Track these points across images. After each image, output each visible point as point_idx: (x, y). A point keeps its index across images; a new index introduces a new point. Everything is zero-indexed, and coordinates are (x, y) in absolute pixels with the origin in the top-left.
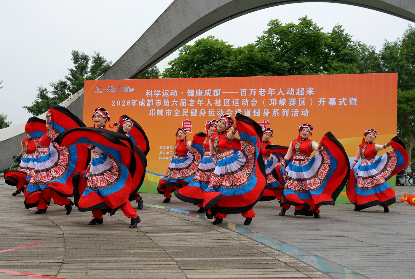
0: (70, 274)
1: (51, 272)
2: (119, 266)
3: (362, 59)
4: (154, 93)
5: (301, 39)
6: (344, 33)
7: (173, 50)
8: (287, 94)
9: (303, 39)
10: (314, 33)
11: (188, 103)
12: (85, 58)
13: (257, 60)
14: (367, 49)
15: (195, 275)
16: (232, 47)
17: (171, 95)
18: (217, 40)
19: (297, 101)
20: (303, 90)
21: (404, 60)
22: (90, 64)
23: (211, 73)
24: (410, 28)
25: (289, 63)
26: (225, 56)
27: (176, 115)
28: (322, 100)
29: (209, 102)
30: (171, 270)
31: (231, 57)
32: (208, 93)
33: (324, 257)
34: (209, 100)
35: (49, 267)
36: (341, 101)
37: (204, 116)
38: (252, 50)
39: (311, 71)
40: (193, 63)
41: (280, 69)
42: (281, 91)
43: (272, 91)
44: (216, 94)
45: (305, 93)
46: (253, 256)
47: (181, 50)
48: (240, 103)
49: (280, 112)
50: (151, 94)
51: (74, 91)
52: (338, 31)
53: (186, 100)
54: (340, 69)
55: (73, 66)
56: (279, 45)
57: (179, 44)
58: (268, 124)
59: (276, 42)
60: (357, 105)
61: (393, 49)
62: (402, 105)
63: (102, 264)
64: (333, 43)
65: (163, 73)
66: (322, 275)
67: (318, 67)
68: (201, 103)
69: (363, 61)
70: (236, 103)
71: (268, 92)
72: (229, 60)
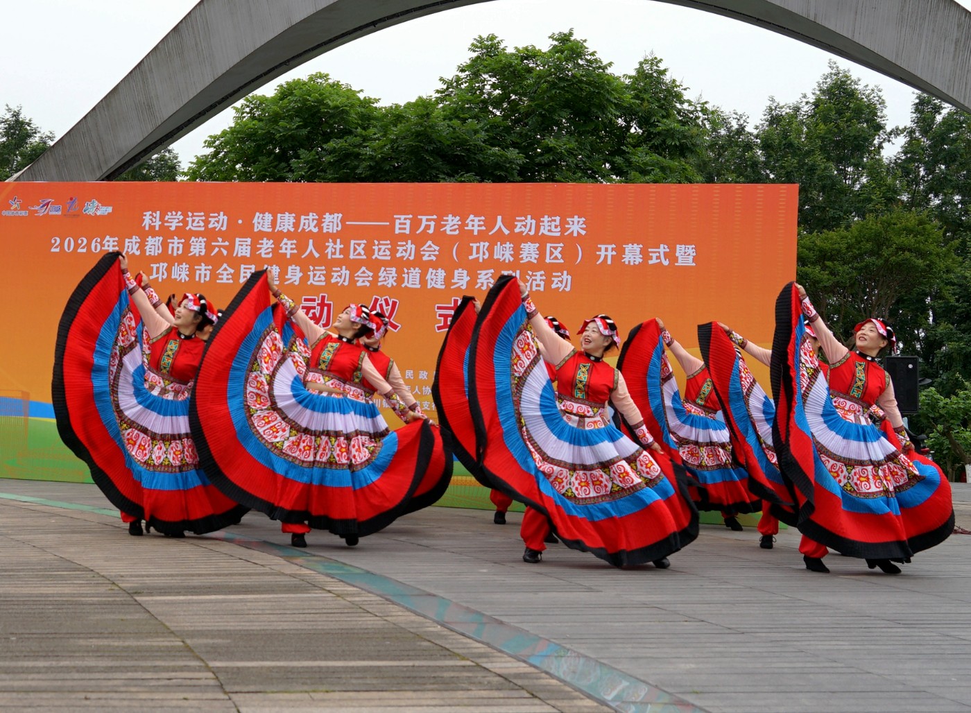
2: (59, 683)
3: (712, 146)
4: (166, 219)
5: (554, 88)
6: (667, 78)
7: (219, 107)
8: (517, 230)
9: (559, 88)
10: (588, 74)
11: (254, 248)
13: (440, 142)
14: (725, 122)
16: (375, 105)
17: (211, 226)
18: (336, 85)
19: (542, 251)
20: (558, 223)
21: (818, 153)
23: (317, 171)
24: (834, 72)
25: (523, 150)
26: (357, 128)
27: (222, 279)
28: (606, 250)
29: (311, 247)
30: (199, 694)
31: (372, 130)
32: (309, 222)
33: (602, 661)
34: (311, 241)
36: (655, 252)
37: (297, 283)
38: (428, 115)
39: (580, 174)
40: (271, 142)
41: (498, 166)
42: (499, 223)
43: (476, 223)
44: (331, 227)
45: (564, 230)
46: (417, 657)
47: (239, 106)
48: (393, 251)
50: (158, 223)
52: (651, 72)
53: (249, 240)
54: (653, 170)
56: (497, 103)
57: (235, 92)
59: (489, 94)
60: (694, 264)
61: (790, 123)
62: (807, 269)
63: (11, 676)
64: (637, 102)
65: (190, 168)
66: (596, 707)
67: (597, 163)
68: (289, 249)
69: (713, 151)
70: (382, 252)
71: (467, 225)
72: (365, 139)
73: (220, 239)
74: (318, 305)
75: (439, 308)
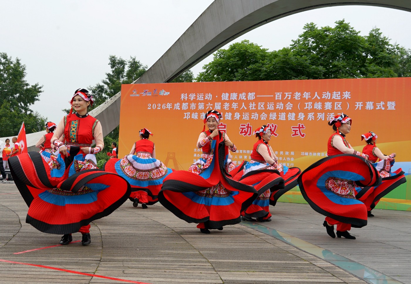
0: (108, 272)
1: (89, 269)
2: (155, 266)
3: (401, 62)
4: (189, 96)
5: (337, 42)
6: (382, 36)
7: (208, 54)
8: (323, 97)
9: (339, 42)
10: (351, 36)
11: (222, 106)
12: (122, 63)
13: (292, 64)
14: (406, 53)
15: (230, 276)
16: (267, 51)
17: (206, 98)
18: (252, 44)
19: (333, 105)
20: (339, 94)
22: (127, 69)
23: (245, 77)
25: (325, 66)
26: (260, 60)
28: (359, 104)
29: (243, 105)
30: (206, 271)
31: (266, 61)
32: (243, 96)
33: (360, 263)
34: (243, 103)
35: (88, 264)
36: (379, 105)
37: (238, 119)
38: (287, 54)
39: (348, 75)
40: (227, 67)
41: (315, 73)
42: (316, 95)
43: (307, 95)
44: (251, 98)
45: (342, 97)
46: (287, 260)
47: (215, 54)
48: (275, 106)
49: (315, 115)
50: (186, 98)
51: (111, 95)
52: (375, 34)
53: (220, 103)
54: (377, 72)
55: (110, 71)
56: (314, 49)
57: (214, 48)
58: (303, 127)
59: (311, 45)
60: (395, 109)
63: (138, 263)
64: (371, 46)
65: (197, 77)
66: (358, 280)
67: (354, 70)
68: (235, 106)
69: (401, 64)
70: (271, 107)
71: (304, 96)
72: (263, 64)
73: (209, 103)
74: (246, 127)
75: (293, 128)
